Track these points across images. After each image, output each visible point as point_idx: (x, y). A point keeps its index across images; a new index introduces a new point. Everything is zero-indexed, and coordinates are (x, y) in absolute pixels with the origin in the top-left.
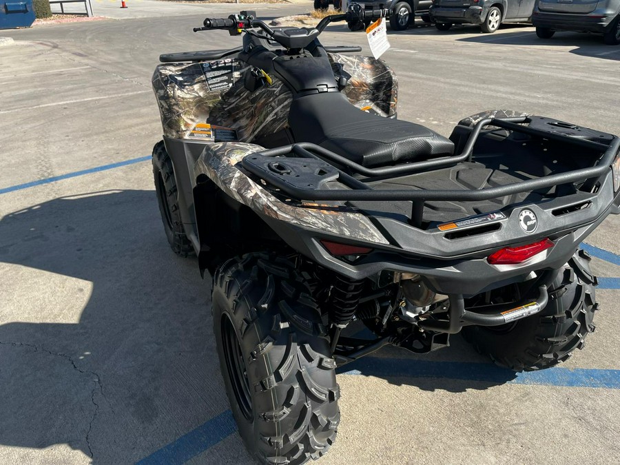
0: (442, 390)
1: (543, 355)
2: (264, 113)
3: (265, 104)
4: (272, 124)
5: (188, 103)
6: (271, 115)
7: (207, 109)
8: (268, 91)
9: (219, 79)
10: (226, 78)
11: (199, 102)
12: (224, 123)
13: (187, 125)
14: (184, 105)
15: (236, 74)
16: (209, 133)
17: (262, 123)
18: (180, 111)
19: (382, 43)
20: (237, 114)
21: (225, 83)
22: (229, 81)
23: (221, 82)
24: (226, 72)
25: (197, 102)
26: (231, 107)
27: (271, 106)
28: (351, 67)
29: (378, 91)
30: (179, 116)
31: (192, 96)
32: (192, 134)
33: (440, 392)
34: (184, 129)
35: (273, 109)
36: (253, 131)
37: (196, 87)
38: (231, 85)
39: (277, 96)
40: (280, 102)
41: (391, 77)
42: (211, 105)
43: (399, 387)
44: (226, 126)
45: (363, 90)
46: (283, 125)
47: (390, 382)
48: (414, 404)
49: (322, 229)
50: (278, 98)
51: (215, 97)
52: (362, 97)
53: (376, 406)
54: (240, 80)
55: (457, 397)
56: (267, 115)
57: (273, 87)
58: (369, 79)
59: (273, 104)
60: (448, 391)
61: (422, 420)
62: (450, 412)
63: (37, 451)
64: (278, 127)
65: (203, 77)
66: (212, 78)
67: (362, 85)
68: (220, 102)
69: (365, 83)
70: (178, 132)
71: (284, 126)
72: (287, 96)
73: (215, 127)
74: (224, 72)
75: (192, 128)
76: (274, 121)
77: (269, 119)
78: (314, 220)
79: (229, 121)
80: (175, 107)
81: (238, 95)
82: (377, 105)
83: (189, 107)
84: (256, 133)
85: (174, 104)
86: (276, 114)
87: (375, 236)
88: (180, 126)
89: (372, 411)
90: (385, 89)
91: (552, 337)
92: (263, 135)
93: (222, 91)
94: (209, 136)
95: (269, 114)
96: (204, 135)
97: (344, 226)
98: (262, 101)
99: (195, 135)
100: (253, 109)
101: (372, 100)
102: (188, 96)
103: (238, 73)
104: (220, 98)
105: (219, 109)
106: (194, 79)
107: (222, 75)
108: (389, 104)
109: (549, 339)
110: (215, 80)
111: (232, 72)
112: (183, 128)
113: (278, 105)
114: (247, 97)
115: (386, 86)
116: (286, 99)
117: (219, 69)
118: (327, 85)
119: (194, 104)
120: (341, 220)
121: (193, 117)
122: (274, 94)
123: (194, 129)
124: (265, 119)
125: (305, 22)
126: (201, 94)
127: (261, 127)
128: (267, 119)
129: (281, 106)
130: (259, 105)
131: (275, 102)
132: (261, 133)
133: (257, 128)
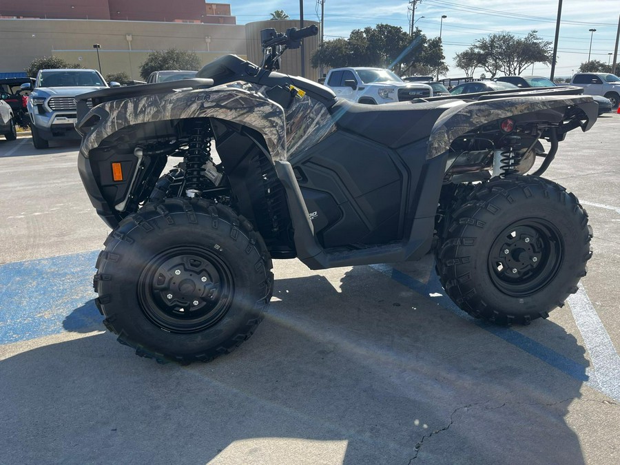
2: (303, 126)
3: (304, 117)
4: (316, 134)
6: (312, 126)
8: (303, 104)
17: (302, 136)
27: (310, 117)
35: (313, 120)
36: (288, 150)
40: (318, 113)
46: (330, 130)
50: (314, 108)
56: (308, 127)
59: (311, 115)
64: (325, 133)
71: (333, 131)
72: (320, 105)
76: (317, 130)
77: (311, 130)
86: (317, 123)
92: (305, 148)
95: (310, 125)
98: (300, 115)
100: (288, 126)
113: (317, 115)
116: (321, 108)
122: (309, 106)
124: (305, 132)
127: (301, 141)
128: (308, 132)
129: (320, 116)
130: (296, 120)
131: (313, 113)
132: (303, 147)
133: (294, 145)
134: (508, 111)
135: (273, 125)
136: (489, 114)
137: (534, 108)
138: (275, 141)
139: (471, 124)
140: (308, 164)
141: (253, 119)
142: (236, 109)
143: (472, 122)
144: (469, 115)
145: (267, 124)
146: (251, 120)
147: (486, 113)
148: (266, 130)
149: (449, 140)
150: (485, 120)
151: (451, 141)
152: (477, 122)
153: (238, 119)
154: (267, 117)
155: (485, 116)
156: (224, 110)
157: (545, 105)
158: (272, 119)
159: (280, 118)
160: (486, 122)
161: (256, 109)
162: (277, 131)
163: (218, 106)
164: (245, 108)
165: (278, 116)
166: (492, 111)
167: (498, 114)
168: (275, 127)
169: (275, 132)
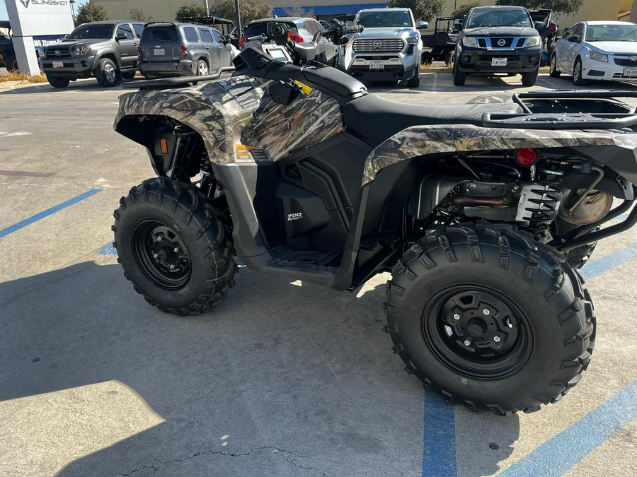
2: (305, 124)
3: (306, 114)
4: (318, 133)
6: (315, 124)
7: (240, 129)
8: (307, 101)
9: (245, 96)
10: (250, 94)
11: (235, 122)
12: (253, 143)
17: (302, 134)
20: (262, 132)
22: (255, 97)
25: (233, 122)
26: (258, 125)
27: (313, 115)
35: (317, 117)
36: (286, 146)
37: (228, 106)
38: (259, 101)
39: (320, 104)
40: (325, 110)
42: (243, 125)
46: (336, 130)
50: (322, 106)
51: (248, 114)
54: (265, 96)
56: (310, 125)
57: (311, 97)
59: (316, 112)
64: (328, 133)
65: (228, 95)
66: (238, 95)
68: (251, 121)
71: (338, 131)
72: (331, 103)
74: (245, 89)
76: (320, 129)
77: (313, 128)
79: (256, 140)
84: (291, 147)
86: (322, 122)
92: (304, 146)
93: (253, 108)
95: (313, 123)
98: (302, 112)
100: (287, 123)
103: (260, 89)
104: (252, 115)
105: (249, 128)
107: (246, 92)
110: (242, 98)
111: (253, 88)
113: (323, 113)
114: (279, 111)
116: (332, 106)
117: (239, 86)
122: (315, 103)
124: (305, 130)
126: (236, 112)
127: (300, 139)
128: (309, 130)
129: (327, 113)
130: (296, 117)
131: (318, 111)
132: (302, 145)
133: (293, 142)
134: (449, 144)
135: (211, 129)
136: (424, 146)
137: (488, 146)
138: (212, 144)
139: (401, 154)
140: (306, 163)
141: (195, 121)
142: (182, 111)
143: (402, 152)
144: (400, 143)
145: (205, 127)
146: (193, 122)
147: (420, 144)
148: (205, 133)
149: (374, 168)
150: (419, 152)
151: (376, 171)
152: (408, 153)
153: (184, 120)
154: (205, 120)
155: (418, 147)
156: (174, 111)
157: (505, 144)
158: (209, 123)
159: (219, 122)
160: (420, 154)
161: (198, 112)
162: (214, 135)
163: (170, 107)
164: (189, 111)
165: (216, 120)
166: (428, 142)
167: (436, 148)
168: (211, 130)
169: (211, 135)
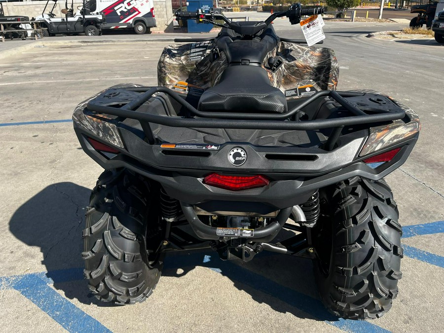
0: (267, 305)
1: (338, 303)
5: (174, 67)
7: (187, 73)
9: (197, 54)
10: (201, 53)
11: (182, 68)
12: (198, 84)
13: (171, 81)
14: (170, 68)
15: (208, 51)
16: (185, 88)
18: (166, 71)
19: (318, 34)
20: (207, 78)
21: (200, 57)
22: (202, 55)
23: (198, 55)
24: (203, 49)
25: (181, 68)
26: (202, 73)
28: (299, 53)
29: (320, 74)
30: (165, 74)
31: (177, 63)
32: (174, 88)
33: (265, 306)
34: (168, 84)
37: (183, 58)
38: (203, 58)
39: (221, 67)
41: (330, 63)
42: (190, 71)
43: (238, 291)
44: (198, 86)
45: (307, 72)
47: (235, 285)
48: (238, 306)
49: (89, 130)
51: (192, 65)
52: (306, 77)
53: (212, 296)
54: (209, 55)
55: (275, 315)
58: (313, 63)
60: (272, 307)
61: (234, 318)
62: (260, 321)
63: (27, 246)
65: (189, 52)
66: (193, 53)
67: (305, 67)
68: (195, 69)
69: (309, 66)
70: (164, 85)
73: (190, 85)
74: (201, 49)
75: (175, 83)
78: (87, 123)
79: (201, 83)
80: (163, 68)
81: (206, 65)
82: (318, 84)
83: (174, 70)
85: (163, 67)
87: (116, 140)
88: (165, 81)
89: (206, 298)
90: (325, 72)
91: (343, 287)
93: (197, 61)
94: (185, 90)
96: (181, 90)
97: (101, 130)
99: (176, 89)
101: (315, 80)
102: (175, 63)
103: (210, 50)
104: (195, 66)
105: (195, 74)
106: (183, 53)
107: (200, 51)
108: (327, 85)
109: (339, 288)
110: (194, 54)
111: (206, 50)
112: (168, 82)
115: (326, 70)
117: (199, 47)
118: (249, 60)
119: (179, 68)
120: (101, 126)
121: (177, 77)
123: (176, 85)
125: (396, 36)
126: (184, 62)
